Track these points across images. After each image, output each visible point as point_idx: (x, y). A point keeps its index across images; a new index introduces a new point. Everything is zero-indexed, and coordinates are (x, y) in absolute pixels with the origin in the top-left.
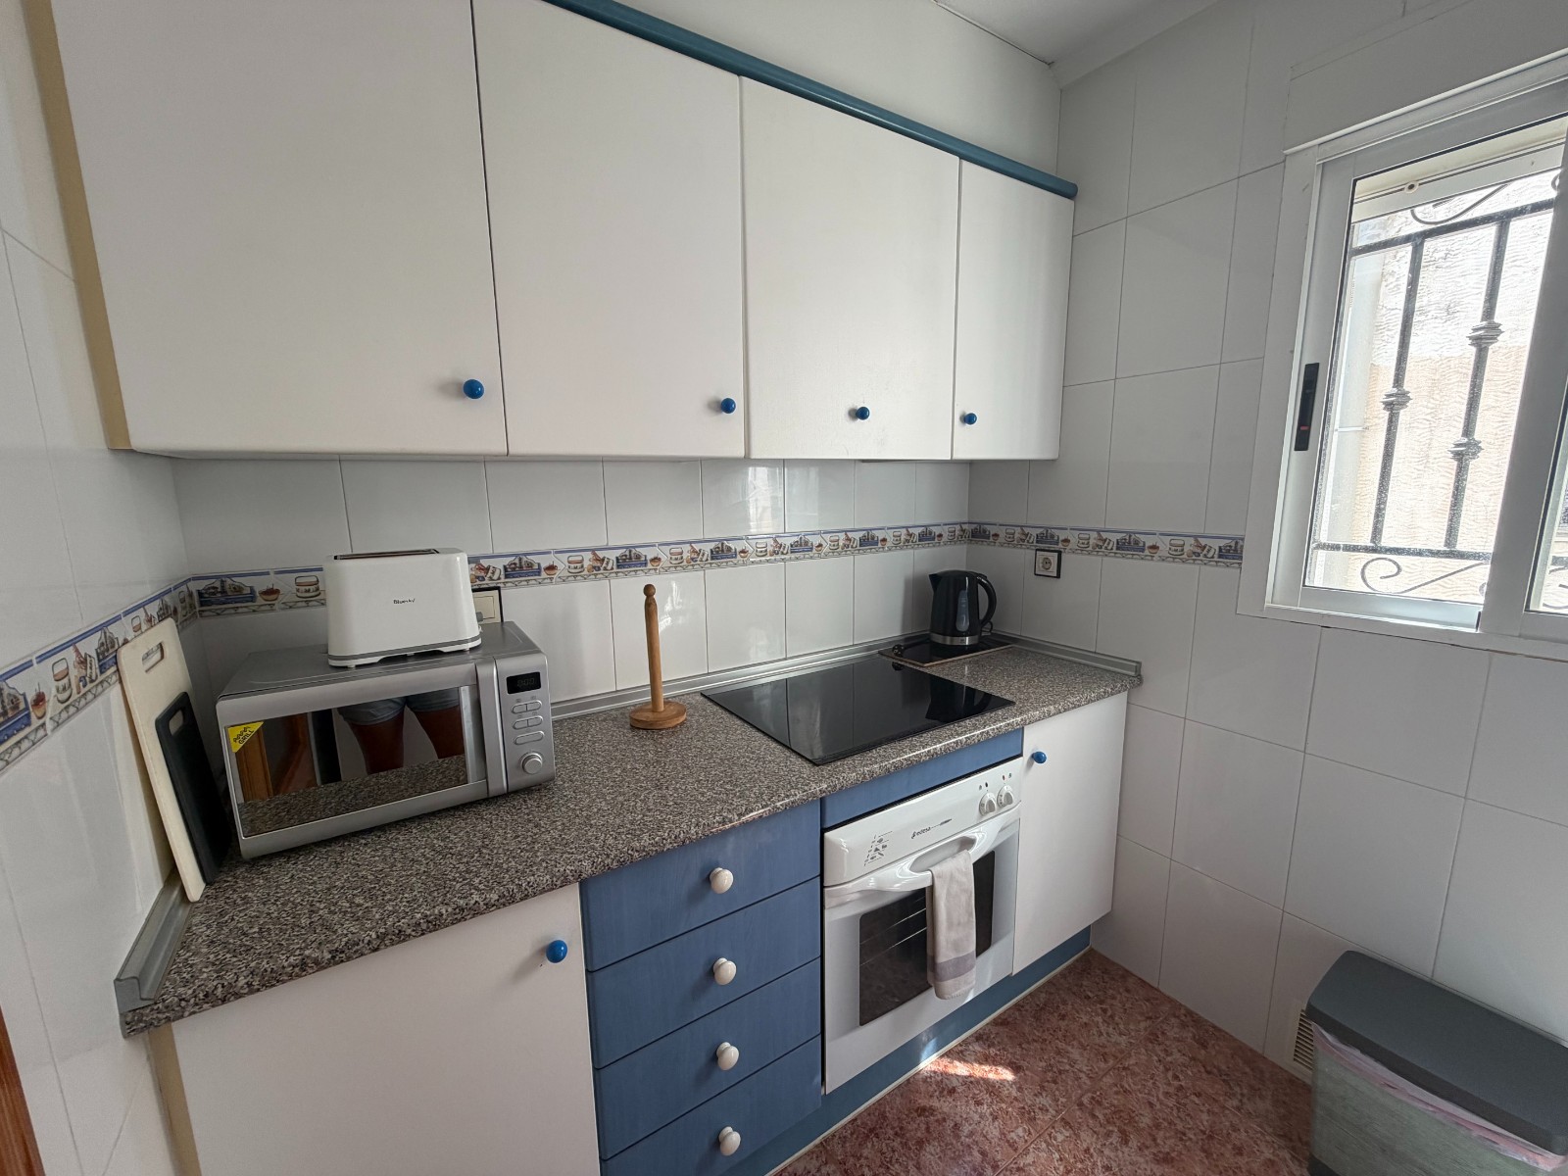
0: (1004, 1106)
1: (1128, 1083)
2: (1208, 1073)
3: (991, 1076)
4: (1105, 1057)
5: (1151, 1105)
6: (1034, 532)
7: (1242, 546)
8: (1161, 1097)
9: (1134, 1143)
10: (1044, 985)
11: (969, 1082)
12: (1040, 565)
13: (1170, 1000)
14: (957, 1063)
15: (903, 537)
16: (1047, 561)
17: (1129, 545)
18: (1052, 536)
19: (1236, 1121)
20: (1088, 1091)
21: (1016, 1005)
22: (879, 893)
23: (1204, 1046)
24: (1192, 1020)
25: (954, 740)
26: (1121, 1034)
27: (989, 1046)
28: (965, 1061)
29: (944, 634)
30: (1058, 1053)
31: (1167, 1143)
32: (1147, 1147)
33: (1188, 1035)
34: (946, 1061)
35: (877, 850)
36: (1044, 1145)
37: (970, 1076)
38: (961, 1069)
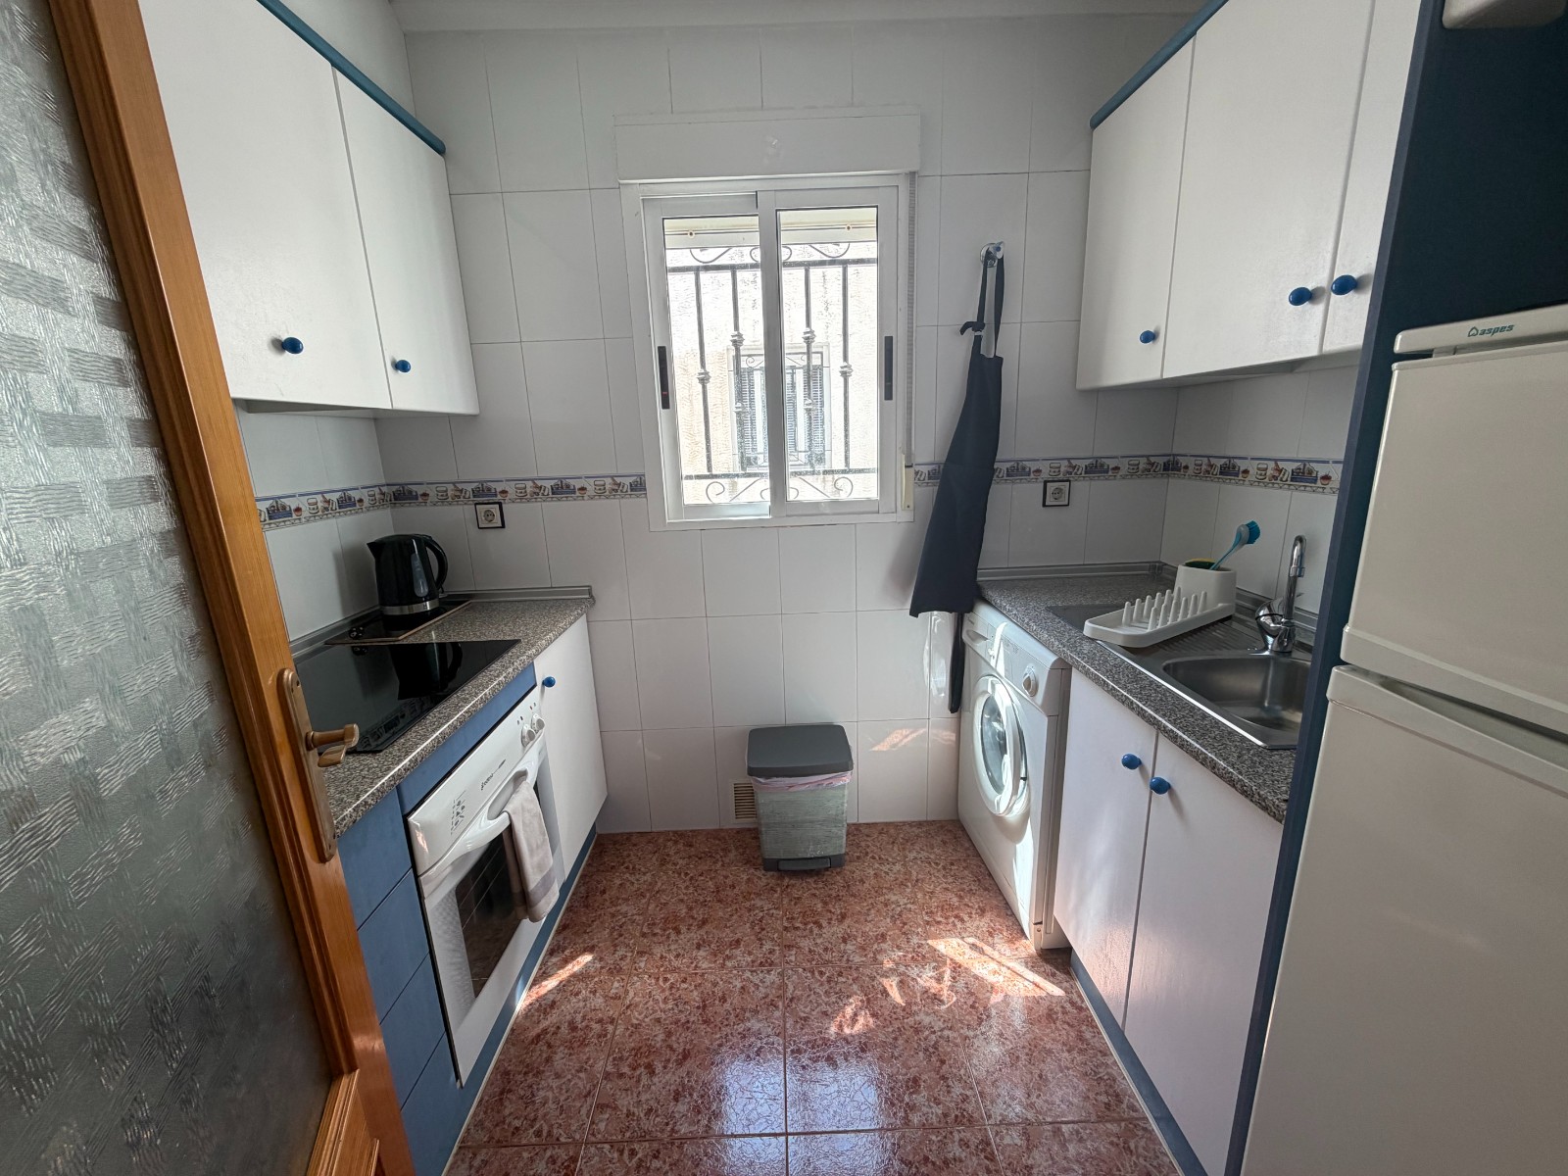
0: (596, 979)
1: (664, 898)
2: (700, 858)
3: (576, 969)
4: (643, 895)
5: (682, 901)
6: (469, 488)
7: (645, 481)
8: (685, 891)
9: (683, 929)
10: (579, 882)
11: (561, 988)
12: (482, 517)
13: (660, 833)
14: (544, 983)
15: (320, 505)
16: (488, 513)
17: (562, 489)
18: (489, 490)
19: (724, 873)
20: (644, 923)
21: (567, 909)
22: (467, 855)
23: (691, 846)
24: (680, 835)
25: (496, 683)
26: (644, 874)
27: (563, 951)
28: (550, 976)
29: (400, 604)
30: (613, 915)
31: (699, 913)
32: (691, 925)
33: (680, 846)
34: (535, 989)
35: (458, 813)
36: (635, 978)
37: (561, 982)
38: (551, 984)
